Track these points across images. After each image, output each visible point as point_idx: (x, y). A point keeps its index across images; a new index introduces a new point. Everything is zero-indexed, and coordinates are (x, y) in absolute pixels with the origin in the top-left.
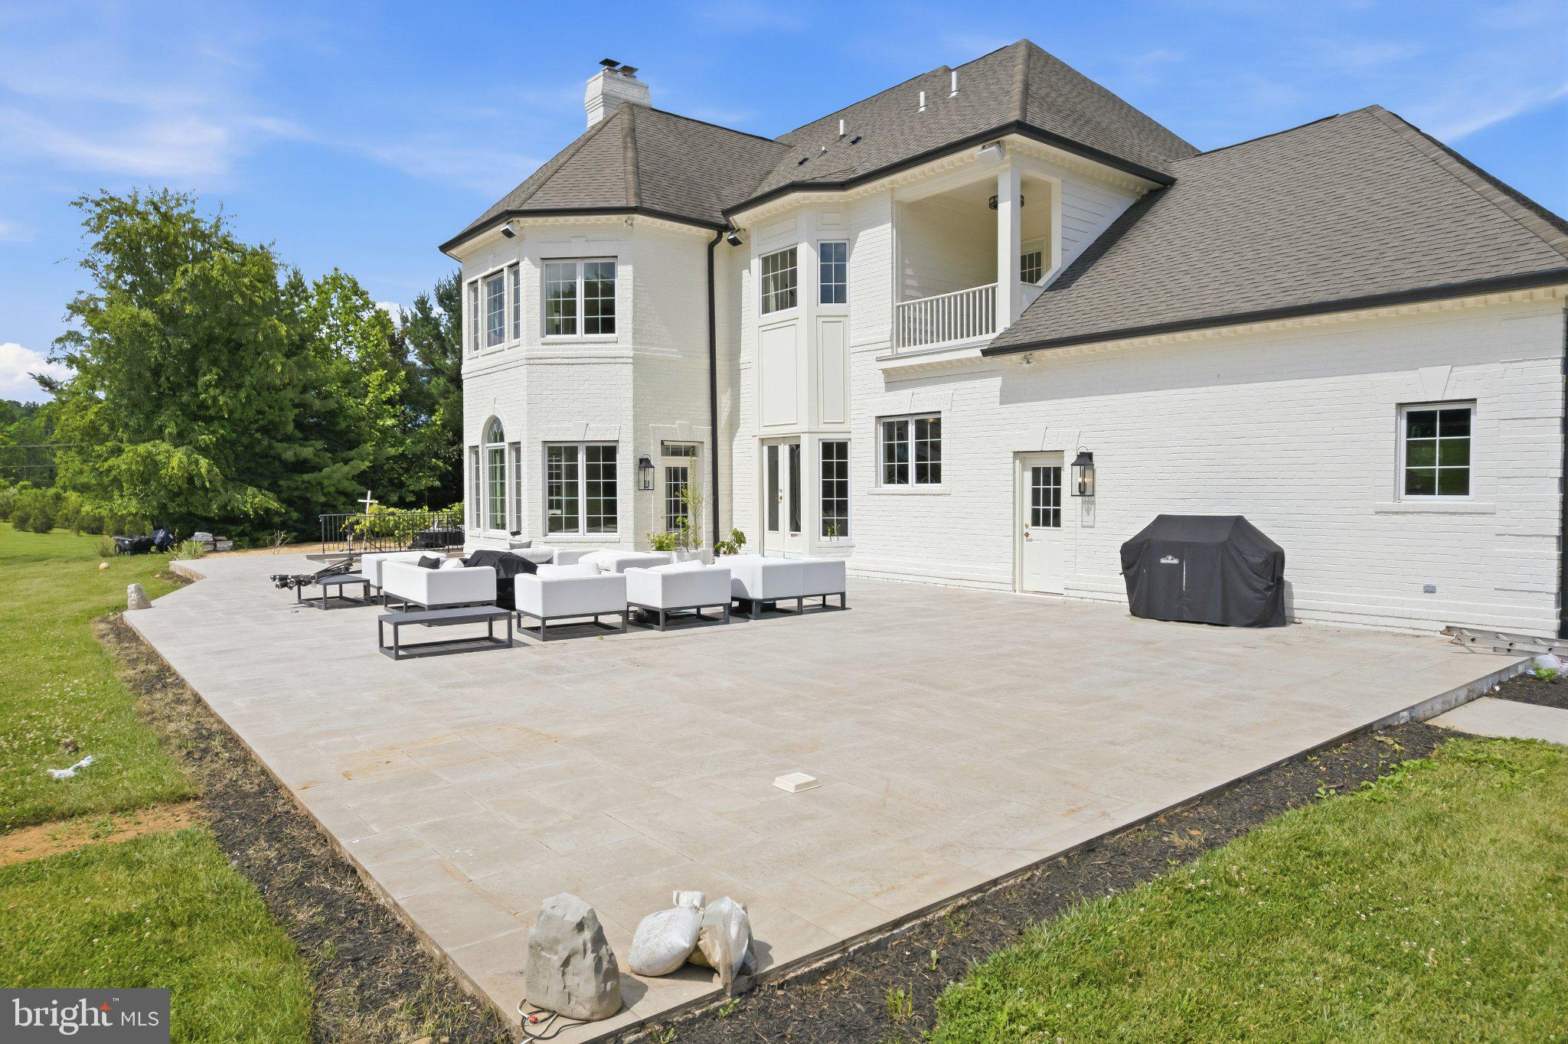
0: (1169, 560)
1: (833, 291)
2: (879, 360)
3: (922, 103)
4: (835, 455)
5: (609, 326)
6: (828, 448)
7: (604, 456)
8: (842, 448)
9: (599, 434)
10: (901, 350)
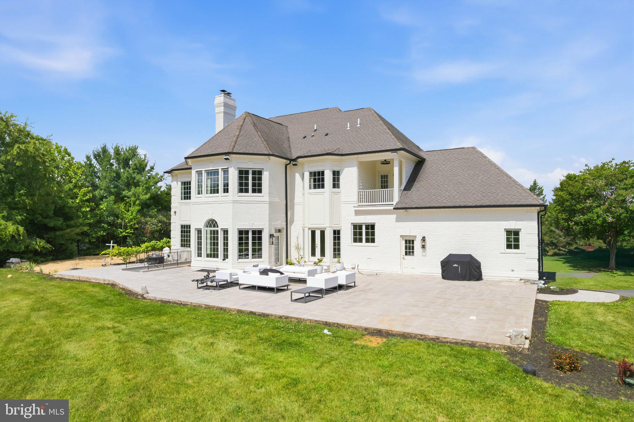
0: (455, 265)
1: (336, 184)
2: (354, 207)
3: (349, 126)
4: (337, 234)
5: (260, 191)
6: (335, 232)
7: (258, 233)
8: (339, 232)
9: (256, 227)
10: (360, 204)
